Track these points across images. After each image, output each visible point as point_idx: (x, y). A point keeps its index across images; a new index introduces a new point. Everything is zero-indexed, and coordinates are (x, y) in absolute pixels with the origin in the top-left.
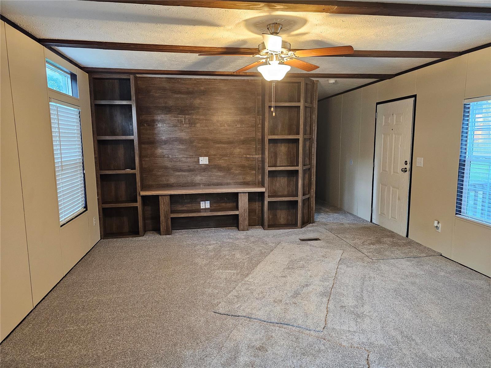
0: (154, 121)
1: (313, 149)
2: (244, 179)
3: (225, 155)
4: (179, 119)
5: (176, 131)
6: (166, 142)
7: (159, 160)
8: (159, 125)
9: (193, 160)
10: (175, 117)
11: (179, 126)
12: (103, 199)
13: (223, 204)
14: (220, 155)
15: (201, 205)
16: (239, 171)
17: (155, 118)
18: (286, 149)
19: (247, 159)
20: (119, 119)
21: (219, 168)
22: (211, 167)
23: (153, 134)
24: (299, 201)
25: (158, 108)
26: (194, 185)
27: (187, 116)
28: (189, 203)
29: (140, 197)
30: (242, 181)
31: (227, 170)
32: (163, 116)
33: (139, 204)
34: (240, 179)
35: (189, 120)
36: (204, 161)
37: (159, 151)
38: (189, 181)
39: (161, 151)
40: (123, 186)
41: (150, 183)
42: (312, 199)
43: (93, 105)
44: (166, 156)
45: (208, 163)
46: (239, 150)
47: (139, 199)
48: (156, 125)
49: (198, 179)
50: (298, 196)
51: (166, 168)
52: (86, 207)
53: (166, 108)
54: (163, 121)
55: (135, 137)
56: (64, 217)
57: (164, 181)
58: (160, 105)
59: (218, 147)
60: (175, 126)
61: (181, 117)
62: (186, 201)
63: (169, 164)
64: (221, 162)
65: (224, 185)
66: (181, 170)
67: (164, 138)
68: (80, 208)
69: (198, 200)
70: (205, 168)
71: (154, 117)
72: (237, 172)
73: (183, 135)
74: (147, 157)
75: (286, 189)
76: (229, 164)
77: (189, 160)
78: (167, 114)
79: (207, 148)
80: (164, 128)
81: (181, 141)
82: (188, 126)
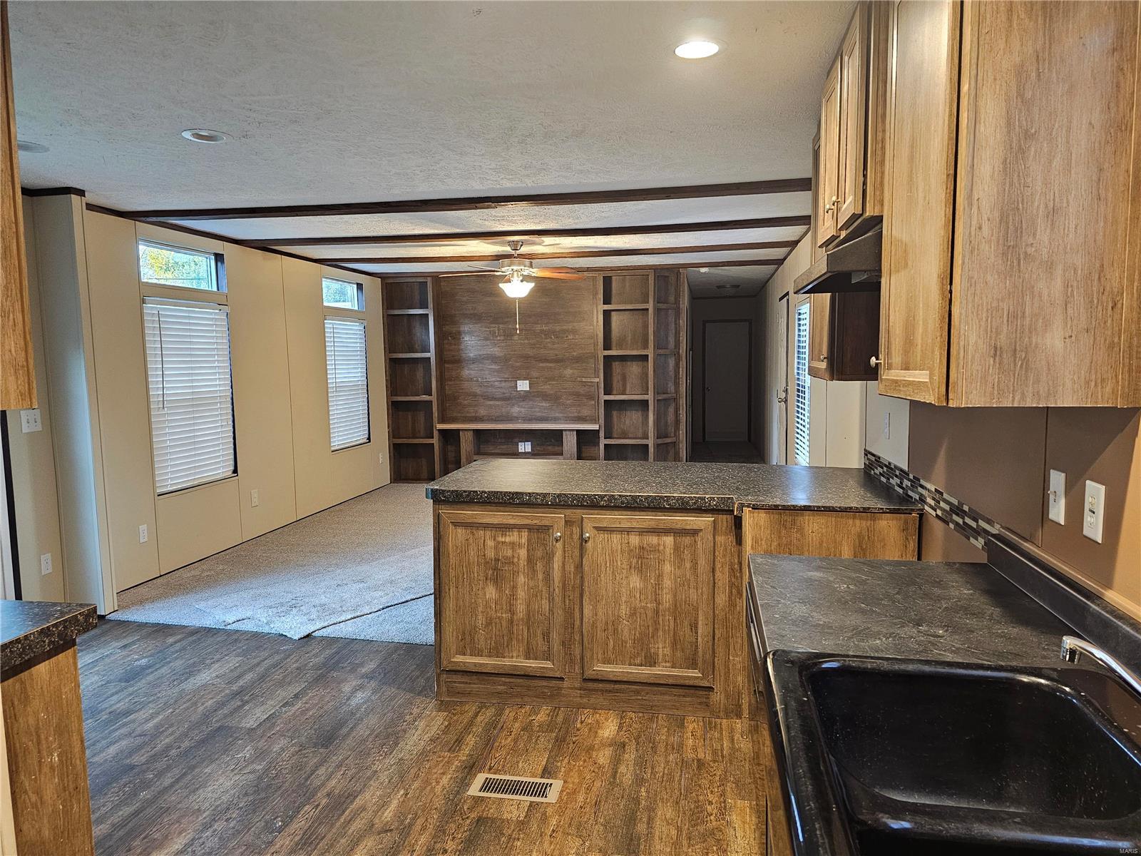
0: (459, 333)
1: (681, 369)
2: (579, 412)
3: (552, 379)
4: (492, 329)
5: (488, 345)
6: (474, 361)
7: (466, 385)
8: (467, 338)
9: (508, 384)
10: (486, 327)
11: (492, 338)
12: (394, 432)
13: (550, 448)
14: (546, 378)
15: (520, 447)
16: (571, 401)
17: (461, 329)
18: (640, 370)
19: (584, 384)
20: (418, 331)
21: (545, 396)
22: (533, 394)
23: (459, 350)
24: (650, 445)
25: (465, 316)
26: (510, 419)
27: (501, 326)
28: (501, 443)
29: (437, 432)
30: (576, 414)
31: (554, 399)
32: (471, 326)
33: (435, 441)
34: (573, 412)
35: (504, 331)
36: (523, 386)
37: (466, 373)
38: (504, 414)
39: (468, 372)
40: (421, 417)
41: (455, 414)
42: (681, 446)
43: (385, 316)
44: (475, 379)
45: (528, 389)
46: (571, 371)
47: (436, 434)
48: (463, 338)
49: (515, 410)
50: (648, 439)
51: (475, 395)
52: (369, 439)
53: (475, 315)
54: (470, 333)
55: (431, 354)
56: (338, 441)
57: (471, 412)
58: (468, 312)
59: (543, 367)
60: (486, 339)
61: (494, 327)
62: (499, 440)
63: (478, 391)
64: (546, 388)
65: (551, 420)
66: (494, 399)
67: (472, 355)
68: (362, 437)
69: (516, 440)
70: (525, 396)
71: (460, 327)
72: (568, 402)
73: (496, 351)
74: (451, 380)
75: (640, 429)
76: (558, 390)
77: (503, 384)
78: (476, 323)
79: (528, 368)
80: (473, 342)
81: (494, 359)
82: (502, 338)
